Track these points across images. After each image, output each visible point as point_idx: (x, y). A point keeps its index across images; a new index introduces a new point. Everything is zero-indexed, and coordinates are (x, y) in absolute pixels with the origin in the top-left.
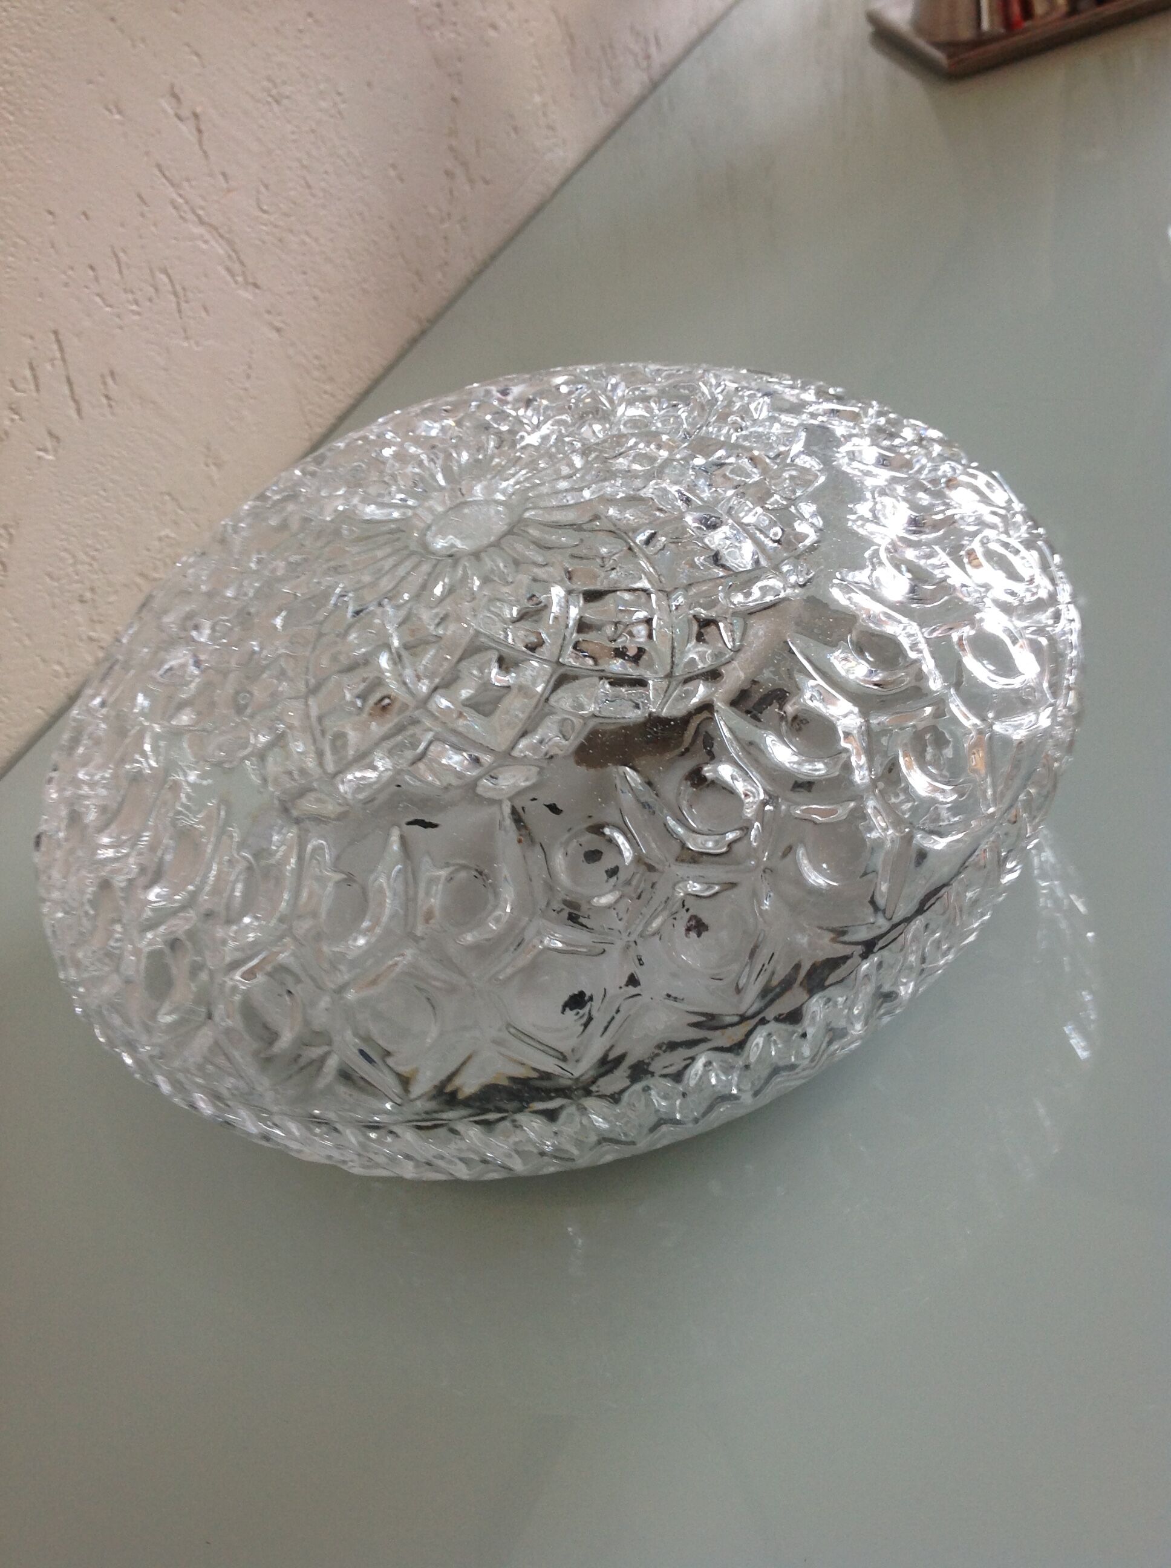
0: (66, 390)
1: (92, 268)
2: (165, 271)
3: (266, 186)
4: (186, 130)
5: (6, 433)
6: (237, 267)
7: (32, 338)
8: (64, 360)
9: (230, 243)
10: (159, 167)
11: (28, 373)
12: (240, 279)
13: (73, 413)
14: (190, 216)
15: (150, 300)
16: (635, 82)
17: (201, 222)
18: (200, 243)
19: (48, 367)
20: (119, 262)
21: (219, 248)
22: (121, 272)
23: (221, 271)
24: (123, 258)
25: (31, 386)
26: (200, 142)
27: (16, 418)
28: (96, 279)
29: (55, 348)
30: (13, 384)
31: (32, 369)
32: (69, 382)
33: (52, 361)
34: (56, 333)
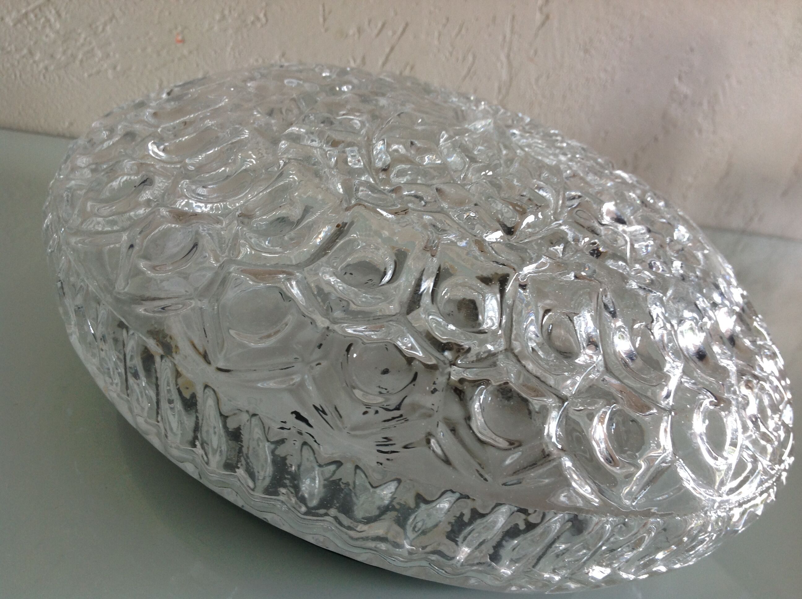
0: (387, 50)
1: (448, 19)
2: (474, 57)
3: (548, 77)
4: (539, 17)
5: (347, 36)
6: (504, 91)
7: (396, 14)
8: (399, 38)
9: (511, 79)
10: (514, 17)
11: (380, 25)
12: (500, 97)
13: (380, 63)
14: (506, 50)
15: (457, 60)
16: (736, 222)
17: (508, 57)
18: (499, 65)
19: (390, 33)
20: (460, 31)
21: (504, 75)
22: (457, 35)
23: (496, 85)
24: (463, 31)
25: (376, 31)
26: (539, 28)
27: (357, 36)
28: (445, 26)
29: (400, 30)
30: (370, 21)
31: (383, 26)
32: (392, 49)
33: (394, 33)
34: (407, 25)
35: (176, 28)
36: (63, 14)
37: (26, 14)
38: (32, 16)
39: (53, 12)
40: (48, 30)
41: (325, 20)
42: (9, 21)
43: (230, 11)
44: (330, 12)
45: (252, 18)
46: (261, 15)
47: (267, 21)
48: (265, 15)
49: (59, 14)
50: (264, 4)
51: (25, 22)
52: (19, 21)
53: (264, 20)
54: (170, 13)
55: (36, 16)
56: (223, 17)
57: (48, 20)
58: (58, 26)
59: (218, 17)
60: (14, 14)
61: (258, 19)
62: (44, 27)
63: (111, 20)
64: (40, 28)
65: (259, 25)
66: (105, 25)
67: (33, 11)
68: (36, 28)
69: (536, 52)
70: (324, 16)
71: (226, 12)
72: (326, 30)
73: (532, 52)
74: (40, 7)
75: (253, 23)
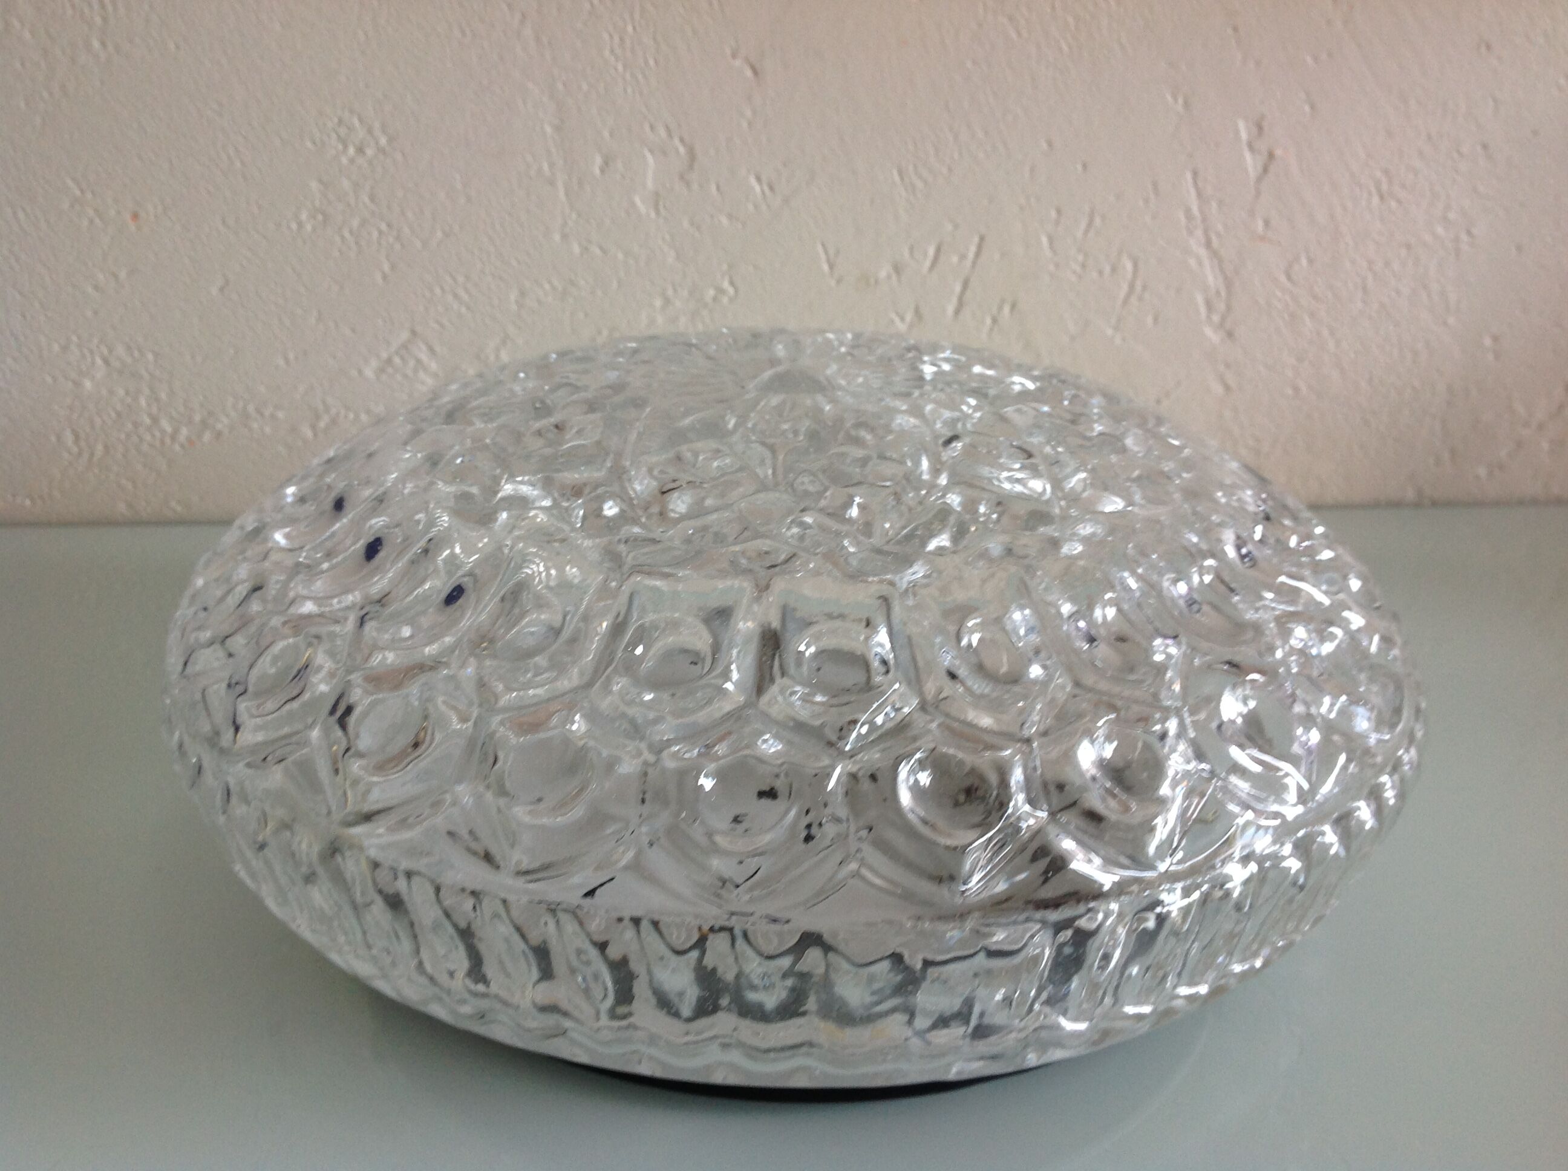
0: (958, 288)
1: (1059, 212)
2: (1134, 261)
4: (1251, 163)
5: (876, 282)
6: (1220, 306)
7: (956, 226)
8: (974, 263)
9: (1229, 284)
10: (1195, 174)
11: (931, 251)
12: (1216, 318)
13: (950, 309)
14: (1199, 233)
15: (1101, 274)
17: (1208, 244)
18: (1192, 262)
19: (955, 259)
20: (1090, 224)
21: (1212, 278)
22: (1086, 232)
23: (1200, 299)
24: (1098, 221)
25: (928, 263)
26: (1259, 180)
27: (894, 277)
28: (1057, 223)
29: (973, 249)
30: (911, 250)
31: (938, 251)
32: (966, 285)
33: (963, 257)
34: (982, 239)
35: (600, 333)
36: (438, 349)
37: (389, 361)
38: (397, 360)
39: (424, 348)
40: (422, 375)
41: (831, 266)
42: (369, 373)
43: (675, 290)
44: (838, 252)
45: (712, 292)
46: (726, 285)
47: (736, 290)
48: (732, 283)
49: (431, 350)
50: (725, 267)
51: (390, 370)
52: (381, 370)
53: (731, 291)
54: (586, 315)
55: (402, 358)
56: (667, 302)
57: (419, 361)
58: (434, 366)
59: (658, 303)
60: (374, 363)
61: (721, 291)
62: (416, 371)
63: (504, 342)
64: (410, 373)
65: (725, 300)
66: (497, 350)
67: (397, 353)
68: (405, 376)
69: (1267, 223)
70: (828, 261)
71: (670, 292)
72: (839, 281)
73: (1260, 225)
74: (405, 346)
75: (715, 299)
